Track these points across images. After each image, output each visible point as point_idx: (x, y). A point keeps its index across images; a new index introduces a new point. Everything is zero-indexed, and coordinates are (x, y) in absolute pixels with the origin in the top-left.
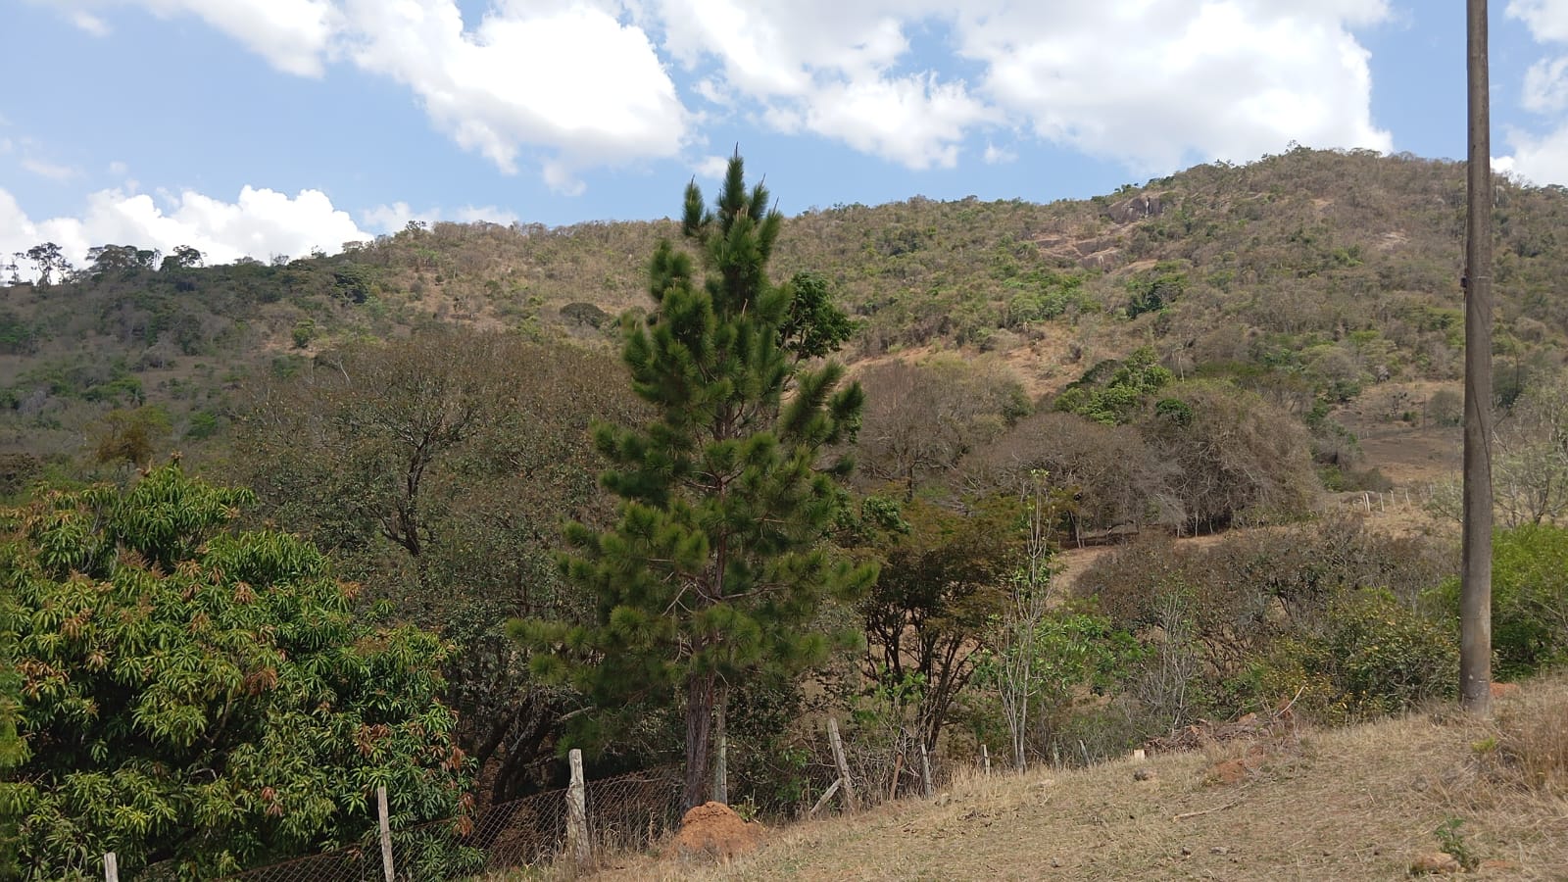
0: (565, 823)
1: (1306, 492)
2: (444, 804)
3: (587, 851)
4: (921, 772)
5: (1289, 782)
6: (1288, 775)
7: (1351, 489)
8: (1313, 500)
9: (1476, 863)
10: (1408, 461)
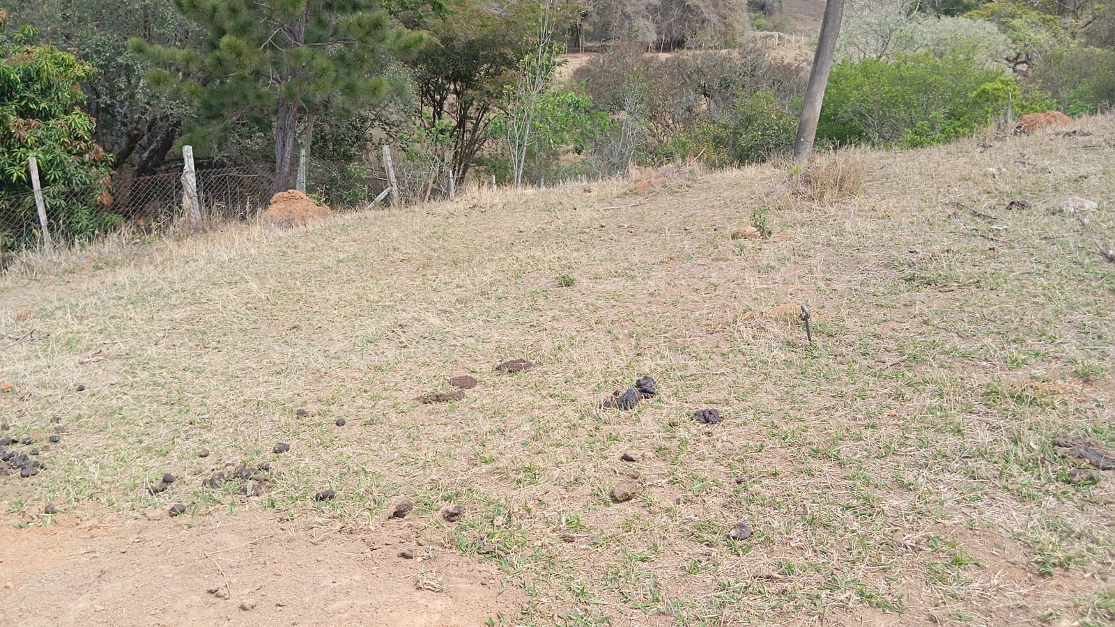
0: (181, 196)
1: (738, 27)
2: (88, 182)
3: (199, 218)
4: (448, 189)
5: (677, 194)
6: (677, 190)
7: (768, 30)
8: (742, 34)
9: (770, 233)
10: (810, 15)
